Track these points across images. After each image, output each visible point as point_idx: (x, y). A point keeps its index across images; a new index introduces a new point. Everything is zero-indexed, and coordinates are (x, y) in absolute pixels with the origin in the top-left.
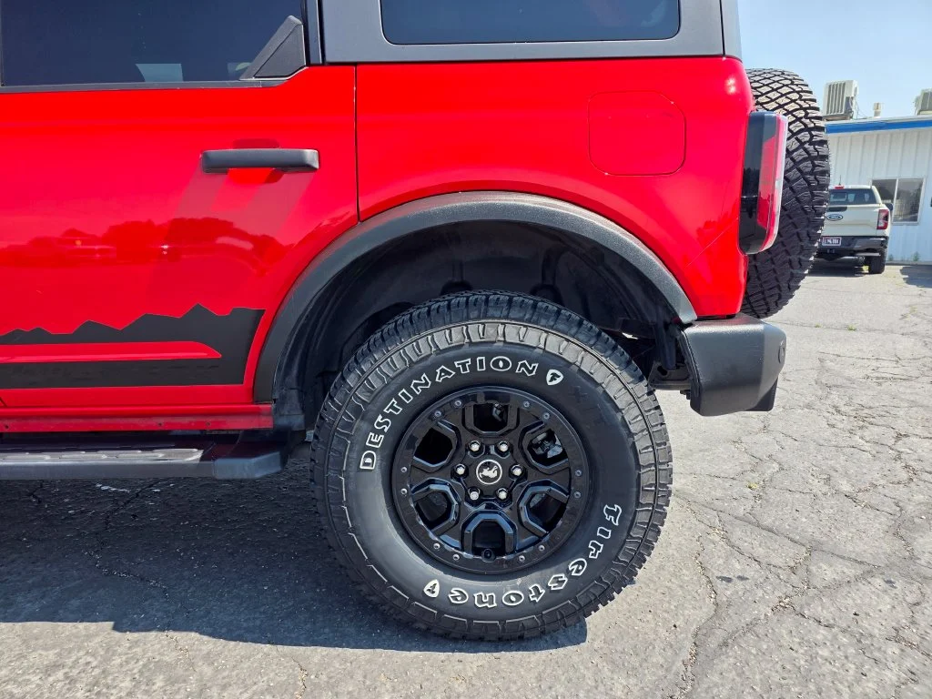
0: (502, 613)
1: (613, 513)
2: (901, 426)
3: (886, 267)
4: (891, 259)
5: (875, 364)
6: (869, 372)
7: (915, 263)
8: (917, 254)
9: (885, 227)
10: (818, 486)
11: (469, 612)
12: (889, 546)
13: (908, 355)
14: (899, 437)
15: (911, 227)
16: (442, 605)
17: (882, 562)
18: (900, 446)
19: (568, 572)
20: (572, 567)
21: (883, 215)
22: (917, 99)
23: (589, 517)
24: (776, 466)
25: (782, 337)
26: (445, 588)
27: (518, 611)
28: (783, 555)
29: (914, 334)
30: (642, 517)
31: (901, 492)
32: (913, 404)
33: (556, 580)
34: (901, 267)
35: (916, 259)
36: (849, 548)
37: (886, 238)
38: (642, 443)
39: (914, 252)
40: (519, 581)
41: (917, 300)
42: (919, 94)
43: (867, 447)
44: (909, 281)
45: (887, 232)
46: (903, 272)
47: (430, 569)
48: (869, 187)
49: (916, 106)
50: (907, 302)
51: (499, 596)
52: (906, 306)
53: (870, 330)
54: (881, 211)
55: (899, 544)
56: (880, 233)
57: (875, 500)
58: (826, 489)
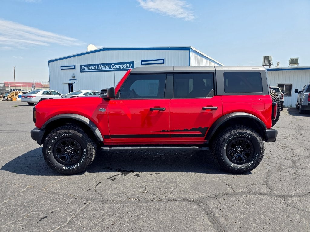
0: (242, 169)
1: (257, 155)
2: (292, 148)
3: (283, 109)
4: (284, 106)
5: (284, 136)
6: (284, 137)
7: (291, 107)
8: (291, 105)
9: (283, 99)
10: (279, 157)
11: (237, 169)
12: (292, 165)
13: (291, 134)
14: (292, 150)
15: (289, 97)
16: (234, 168)
17: (291, 166)
18: (292, 151)
19: (251, 163)
20: (251, 162)
21: (282, 96)
22: (289, 60)
23: (254, 156)
24: (270, 154)
25: (277, 131)
26: (234, 166)
27: (244, 169)
28: (276, 165)
29: (292, 129)
30: (261, 155)
31: (293, 158)
32: (294, 144)
33: (249, 164)
34: (287, 109)
35: (291, 106)
36: (286, 165)
37: (283, 102)
38: (261, 145)
39: (290, 104)
40: (244, 165)
41: (292, 119)
42: (290, 59)
43: (286, 151)
44: (290, 114)
45: (283, 100)
46: (288, 110)
47: (232, 163)
48: (277, 87)
49: (289, 62)
50: (290, 120)
51: (241, 166)
52: (290, 121)
53: (282, 128)
54: (281, 95)
55: (294, 164)
56: (281, 100)
57: (289, 159)
58: (280, 157)
